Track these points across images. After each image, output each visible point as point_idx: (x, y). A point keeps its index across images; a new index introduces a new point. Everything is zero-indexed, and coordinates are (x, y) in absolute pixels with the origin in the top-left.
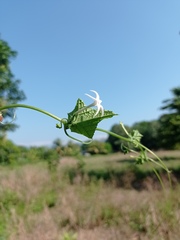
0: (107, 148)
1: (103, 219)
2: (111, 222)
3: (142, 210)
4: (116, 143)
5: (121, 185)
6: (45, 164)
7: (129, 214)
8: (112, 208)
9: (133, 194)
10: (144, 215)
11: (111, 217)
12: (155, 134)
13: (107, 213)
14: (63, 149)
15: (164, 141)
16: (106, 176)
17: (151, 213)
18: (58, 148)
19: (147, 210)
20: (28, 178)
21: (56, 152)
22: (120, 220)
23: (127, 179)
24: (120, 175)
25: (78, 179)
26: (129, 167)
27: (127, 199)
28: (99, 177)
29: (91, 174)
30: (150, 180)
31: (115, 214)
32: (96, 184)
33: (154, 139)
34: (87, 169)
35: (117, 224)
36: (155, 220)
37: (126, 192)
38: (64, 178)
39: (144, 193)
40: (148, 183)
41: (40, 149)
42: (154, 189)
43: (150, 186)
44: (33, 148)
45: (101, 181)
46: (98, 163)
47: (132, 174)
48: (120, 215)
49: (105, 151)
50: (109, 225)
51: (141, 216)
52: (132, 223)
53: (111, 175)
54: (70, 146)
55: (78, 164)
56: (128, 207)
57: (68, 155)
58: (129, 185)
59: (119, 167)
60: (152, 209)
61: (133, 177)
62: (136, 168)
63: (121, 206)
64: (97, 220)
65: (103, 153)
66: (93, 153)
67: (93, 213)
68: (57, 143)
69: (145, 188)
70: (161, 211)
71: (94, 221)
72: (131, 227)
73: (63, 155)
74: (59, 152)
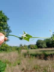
0: (36, 47)
1: (34, 69)
2: (37, 70)
3: (47, 66)
4: (39, 45)
5: (40, 58)
6: (17, 51)
7: (42, 67)
8: (37, 66)
9: (44, 61)
10: (47, 68)
11: (37, 68)
12: (51, 43)
13: (36, 67)
14: (22, 47)
15: (53, 45)
16: (36, 56)
17: (49, 67)
18: (21, 47)
19: (48, 66)
20: (12, 56)
21: (20, 48)
23: (42, 57)
24: (40, 55)
25: (27, 56)
26: (43, 53)
27: (42, 63)
28: (33, 56)
29: (31, 55)
31: (38, 67)
32: (32, 58)
33: (50, 44)
34: (30, 53)
35: (39, 70)
36: (51, 70)
37: (42, 60)
38: (23, 56)
39: (47, 61)
40: (49, 58)
41: (16, 47)
42: (50, 60)
43: (49, 59)
44: (14, 47)
45: (34, 57)
46: (33, 51)
47: (44, 55)
48: (40, 68)
49: (35, 48)
50: (36, 70)
51: (46, 68)
52: (44, 70)
53: (37, 55)
54: (25, 46)
55: (27, 52)
56: (42, 65)
57: (24, 49)
58: (43, 58)
59: (40, 53)
60: (50, 66)
61: (44, 56)
62: (45, 53)
63: (40, 65)
64: (33, 69)
65: (35, 49)
66: (31, 48)
67: (32, 67)
68: (21, 45)
69: (48, 59)
70: (53, 67)
71: (32, 69)
73: (23, 49)
74: (21, 48)
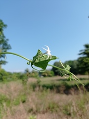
0: (51, 73)
1: (49, 108)
2: (54, 110)
3: (69, 104)
5: (58, 92)
6: (20, 81)
7: (62, 106)
8: (54, 103)
9: (64, 96)
10: (70, 107)
11: (53, 108)
13: (51, 106)
14: (30, 73)
15: (80, 70)
16: (51, 88)
17: (73, 106)
18: (27, 73)
19: (71, 104)
20: (12, 88)
21: (26, 75)
22: (58, 109)
23: (62, 89)
24: (58, 87)
25: (37, 89)
26: (63, 83)
27: (61, 99)
28: (47, 88)
29: (44, 86)
30: (73, 89)
31: (55, 106)
32: (46, 91)
33: (75, 69)
34: (42, 84)
35: (56, 111)
36: (75, 110)
37: (61, 95)
38: (30, 88)
39: (70, 96)
40: (72, 91)
41: (18, 74)
42: (75, 94)
43: (73, 93)
44: (15, 73)
45: (49, 90)
46: (47, 81)
47: (64, 87)
48: (58, 107)
49: (51, 75)
50: (52, 111)
51: (68, 108)
52: (64, 111)
53: (54, 87)
54: (33, 72)
55: (37, 81)
56: (62, 103)
57: (32, 77)
58: (62, 92)
59: (58, 83)
60: (74, 104)
62: (66, 83)
63: (58, 102)
64: (46, 109)
66: (45, 76)
67: (45, 105)
68: (27, 71)
69: (70, 93)
70: (78, 105)
71: (45, 110)
72: (63, 112)
73: (30, 77)
74: (28, 75)
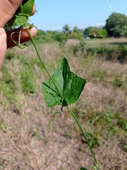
0: (103, 34)
4: (112, 29)
14: (70, 33)
18: (67, 32)
20: (46, 51)
23: (115, 55)
24: (110, 52)
25: (79, 53)
29: (89, 50)
34: (86, 47)
41: (53, 32)
54: (75, 31)
55: (80, 43)
65: (100, 38)
66: (92, 37)
68: (66, 29)
73: (70, 38)
74: (67, 35)
